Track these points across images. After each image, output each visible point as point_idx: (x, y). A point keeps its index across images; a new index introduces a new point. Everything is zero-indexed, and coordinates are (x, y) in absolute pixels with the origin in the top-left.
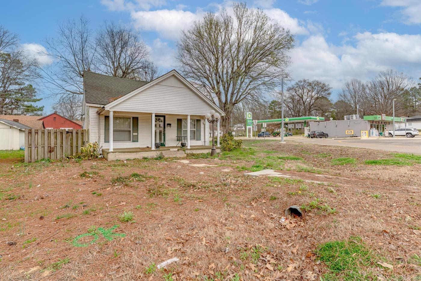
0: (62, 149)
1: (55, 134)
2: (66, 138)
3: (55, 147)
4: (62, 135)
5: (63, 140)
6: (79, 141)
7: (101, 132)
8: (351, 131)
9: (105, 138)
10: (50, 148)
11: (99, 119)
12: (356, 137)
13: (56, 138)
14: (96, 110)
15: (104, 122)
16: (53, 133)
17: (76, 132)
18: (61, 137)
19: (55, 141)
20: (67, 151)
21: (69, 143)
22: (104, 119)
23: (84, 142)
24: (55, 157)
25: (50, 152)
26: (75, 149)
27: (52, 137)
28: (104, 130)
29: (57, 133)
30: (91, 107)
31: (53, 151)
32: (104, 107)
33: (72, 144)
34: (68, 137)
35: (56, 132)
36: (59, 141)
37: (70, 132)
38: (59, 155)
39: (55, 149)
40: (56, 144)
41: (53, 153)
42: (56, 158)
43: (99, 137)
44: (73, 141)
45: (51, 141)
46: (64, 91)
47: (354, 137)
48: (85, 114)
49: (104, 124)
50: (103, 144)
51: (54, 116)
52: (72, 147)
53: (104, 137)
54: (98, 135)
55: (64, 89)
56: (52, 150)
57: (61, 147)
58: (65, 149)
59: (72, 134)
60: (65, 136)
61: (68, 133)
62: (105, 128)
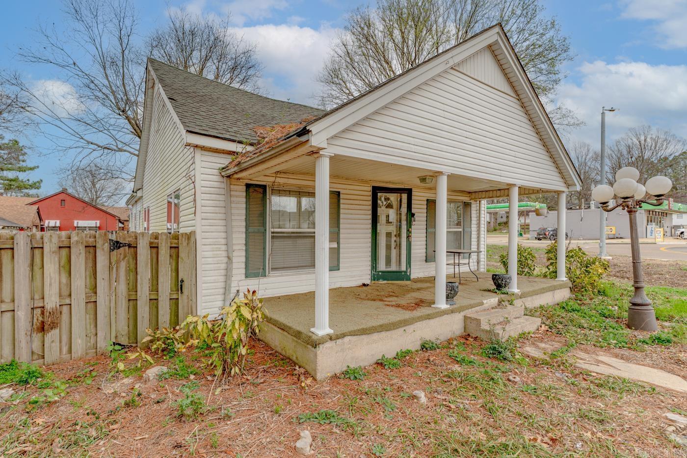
0: (92, 312)
1: (64, 252)
2: (110, 268)
3: (65, 309)
4: (91, 256)
5: (96, 278)
6: (161, 280)
7: (234, 242)
8: (611, 229)
9: (246, 262)
10: (43, 313)
11: (229, 193)
12: (621, 238)
13: (67, 267)
14: (225, 161)
15: (244, 206)
16: (54, 247)
17: (151, 243)
18: (90, 264)
19: (64, 280)
20: (113, 318)
21: (122, 288)
22: (244, 194)
23: (182, 281)
24: (65, 349)
25: (42, 329)
26: (147, 309)
27: (51, 267)
28: (244, 236)
29: (73, 250)
30: (203, 148)
31: (53, 326)
32: (309, 131)
33: (133, 288)
34: (118, 262)
35: (66, 244)
36: (80, 282)
37: (125, 245)
38: (80, 341)
39: (65, 317)
40: (65, 292)
41: (56, 332)
42: (70, 351)
43: (229, 258)
44: (139, 277)
45: (47, 283)
46: (82, 143)
47: (617, 238)
48: (142, 188)
49: (244, 212)
50: (241, 283)
51: (62, 197)
52: (133, 301)
53: (244, 259)
54: (224, 254)
55: (82, 138)
56: (48, 320)
57: (91, 306)
58: (107, 311)
59: (136, 254)
60: (107, 262)
61: (119, 247)
62: (247, 227)
